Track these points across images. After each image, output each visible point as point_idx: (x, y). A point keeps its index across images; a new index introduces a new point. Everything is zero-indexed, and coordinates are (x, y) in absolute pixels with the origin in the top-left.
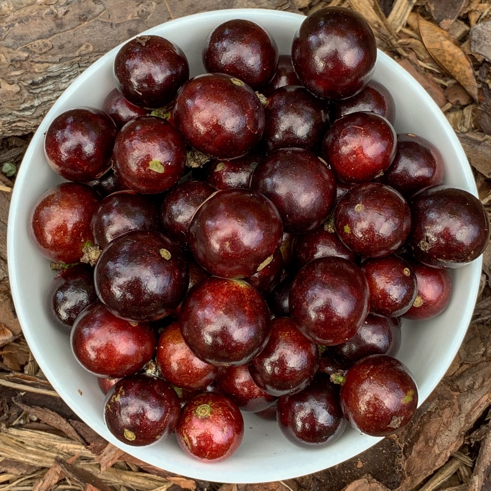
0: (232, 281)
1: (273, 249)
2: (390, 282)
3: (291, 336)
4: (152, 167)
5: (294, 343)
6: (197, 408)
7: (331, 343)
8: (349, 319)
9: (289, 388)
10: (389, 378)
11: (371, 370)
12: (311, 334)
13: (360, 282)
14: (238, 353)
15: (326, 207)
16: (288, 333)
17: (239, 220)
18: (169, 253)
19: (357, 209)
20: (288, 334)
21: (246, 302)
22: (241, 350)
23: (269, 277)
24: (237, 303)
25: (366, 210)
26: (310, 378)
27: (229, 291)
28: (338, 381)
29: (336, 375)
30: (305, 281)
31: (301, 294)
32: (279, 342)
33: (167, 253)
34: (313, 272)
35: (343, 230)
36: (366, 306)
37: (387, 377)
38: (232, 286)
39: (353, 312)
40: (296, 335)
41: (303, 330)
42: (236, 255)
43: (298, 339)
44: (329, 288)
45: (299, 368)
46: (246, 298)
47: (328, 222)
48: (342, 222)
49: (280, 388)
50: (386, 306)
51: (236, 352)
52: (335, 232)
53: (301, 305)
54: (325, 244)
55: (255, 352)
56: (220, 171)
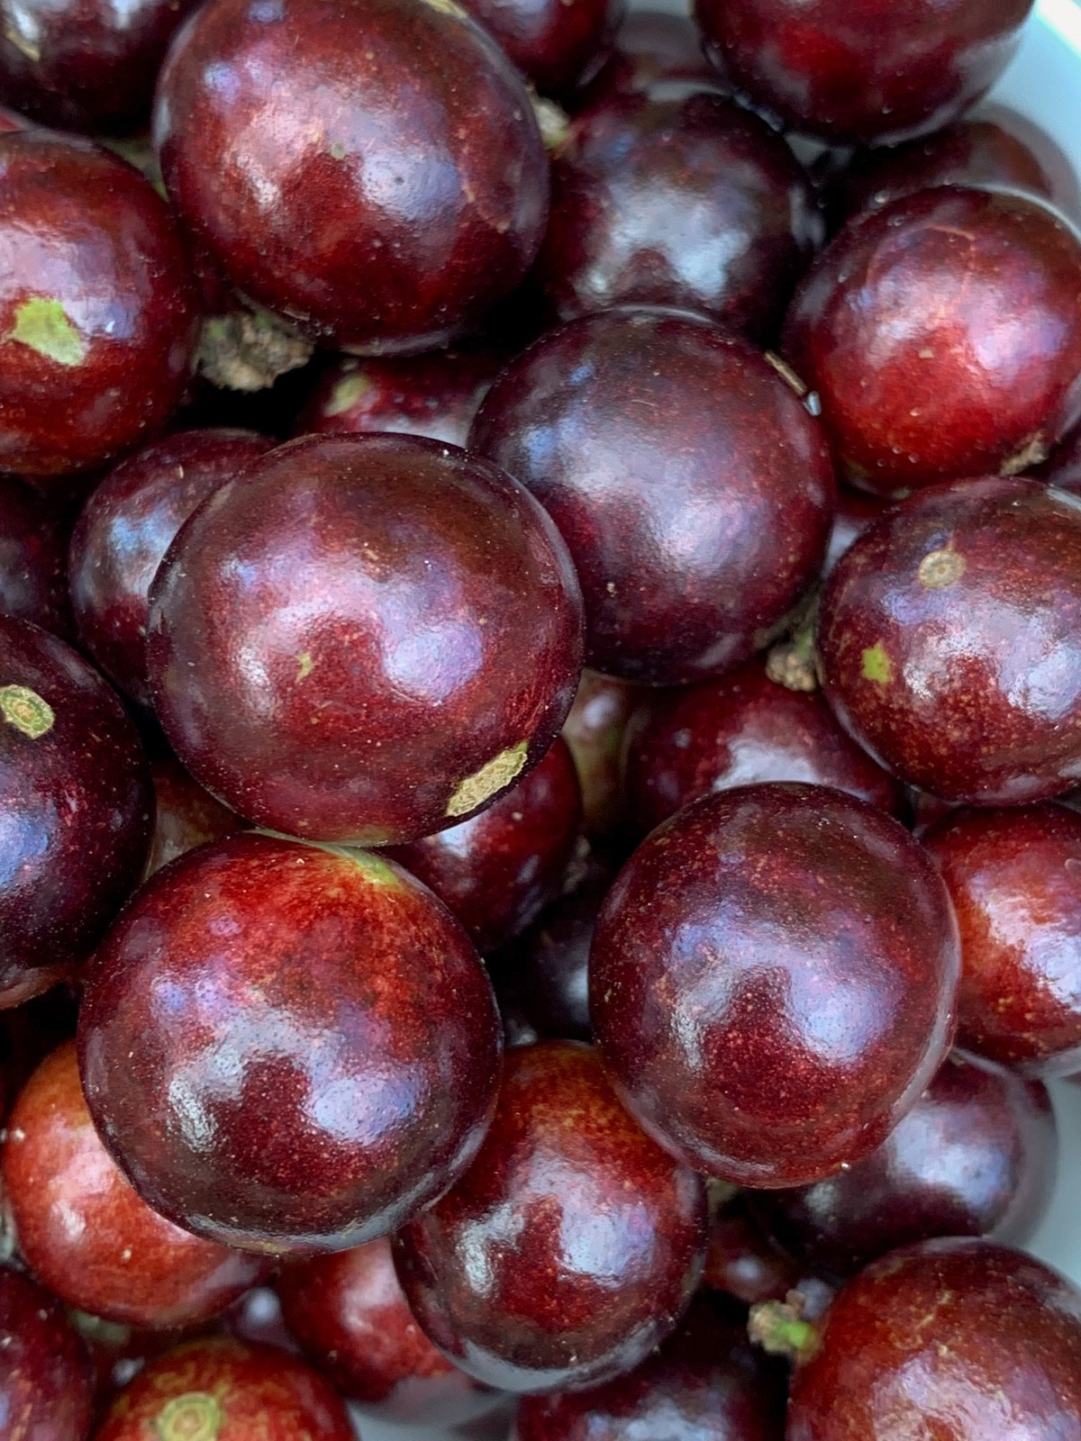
0: (334, 858)
1: (529, 714)
2: (1051, 919)
3: (587, 1129)
4: (29, 333)
5: (602, 1162)
6: (161, 1408)
7: (771, 1177)
8: (862, 1073)
9: (564, 1364)
10: (1022, 1356)
11: (943, 1312)
12: (684, 1129)
13: (925, 907)
14: (322, 1195)
15: (786, 565)
16: (574, 1112)
17: (370, 553)
18: (47, 709)
19: (929, 572)
20: (579, 1118)
21: (381, 954)
22: (337, 1180)
23: (516, 861)
24: (338, 956)
25: (971, 580)
26: (661, 1325)
27: (307, 897)
28: (786, 1341)
29: (778, 1313)
30: (672, 878)
31: (648, 941)
32: (531, 1152)
33: (38, 707)
34: (711, 839)
35: (857, 667)
36: (943, 1018)
37: (1015, 1352)
38: (329, 879)
39: (886, 1041)
40: (613, 1126)
41: (641, 1103)
42: (347, 720)
43: (620, 1145)
44: (780, 919)
45: (616, 1278)
46: (387, 939)
47: (785, 640)
48: (856, 632)
49: (521, 1357)
50: (1026, 1026)
51: (315, 1190)
52: (818, 689)
53: (642, 993)
54: (769, 734)
55: (410, 1197)
56: (349, 411)
